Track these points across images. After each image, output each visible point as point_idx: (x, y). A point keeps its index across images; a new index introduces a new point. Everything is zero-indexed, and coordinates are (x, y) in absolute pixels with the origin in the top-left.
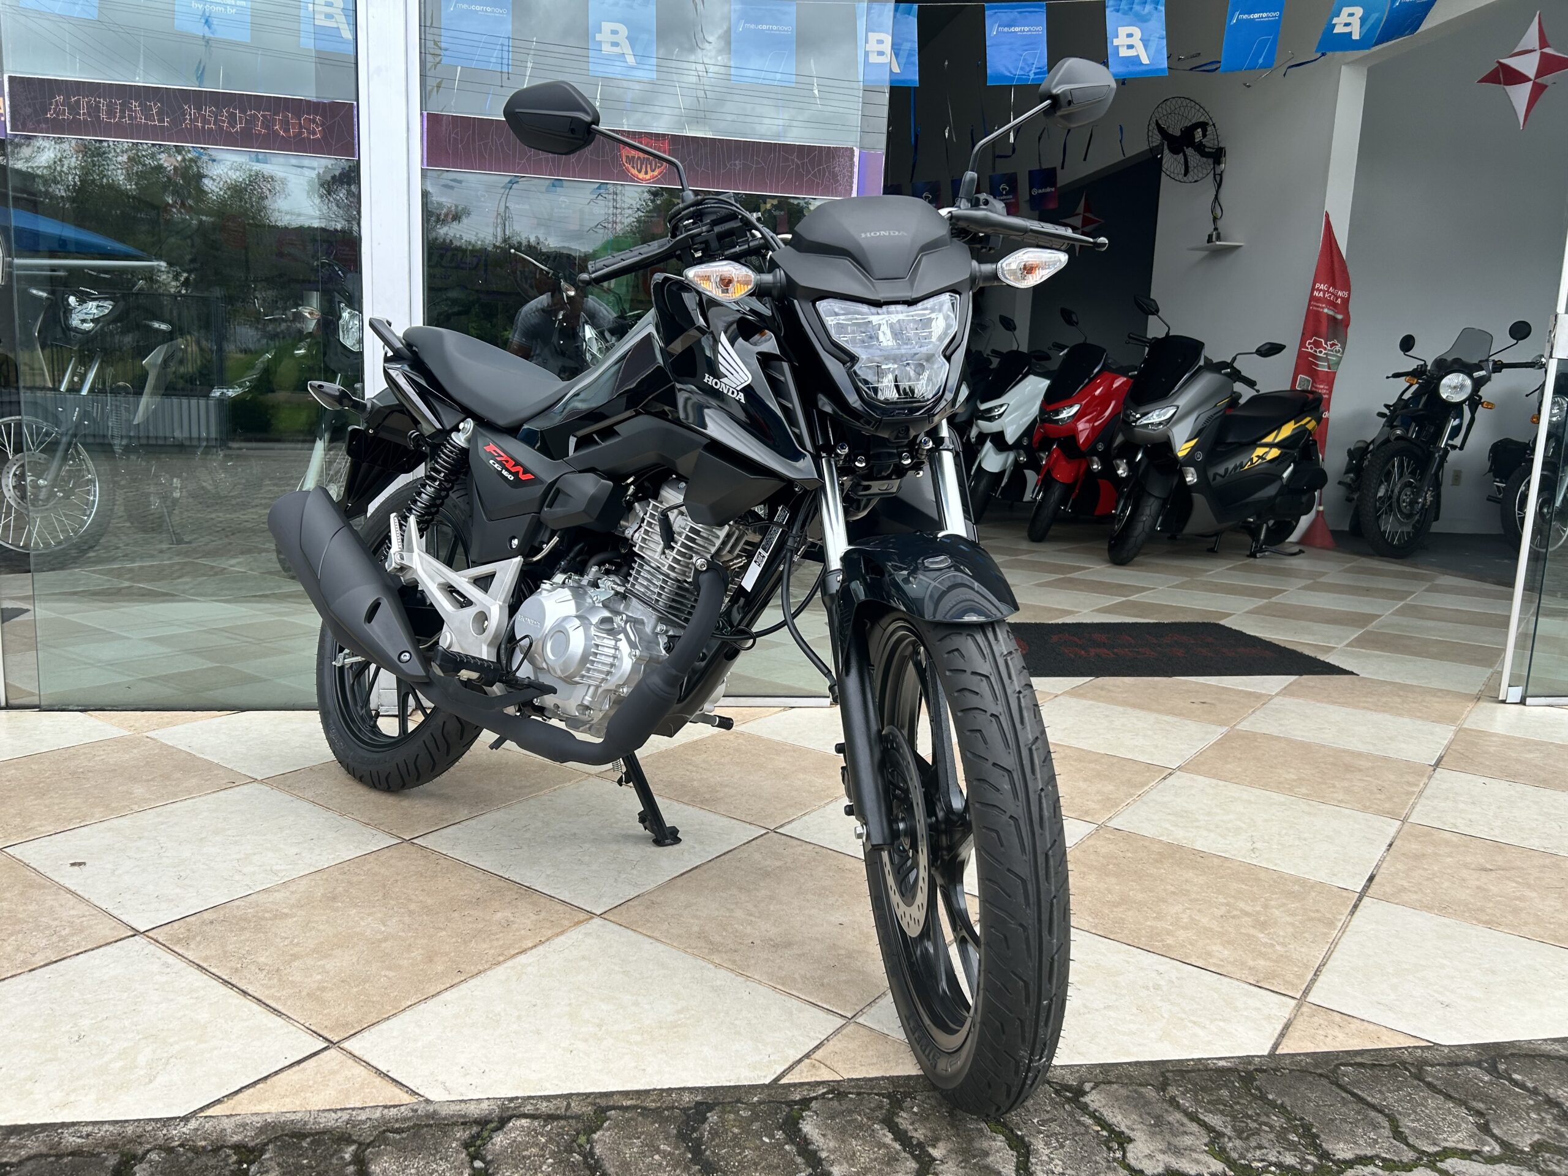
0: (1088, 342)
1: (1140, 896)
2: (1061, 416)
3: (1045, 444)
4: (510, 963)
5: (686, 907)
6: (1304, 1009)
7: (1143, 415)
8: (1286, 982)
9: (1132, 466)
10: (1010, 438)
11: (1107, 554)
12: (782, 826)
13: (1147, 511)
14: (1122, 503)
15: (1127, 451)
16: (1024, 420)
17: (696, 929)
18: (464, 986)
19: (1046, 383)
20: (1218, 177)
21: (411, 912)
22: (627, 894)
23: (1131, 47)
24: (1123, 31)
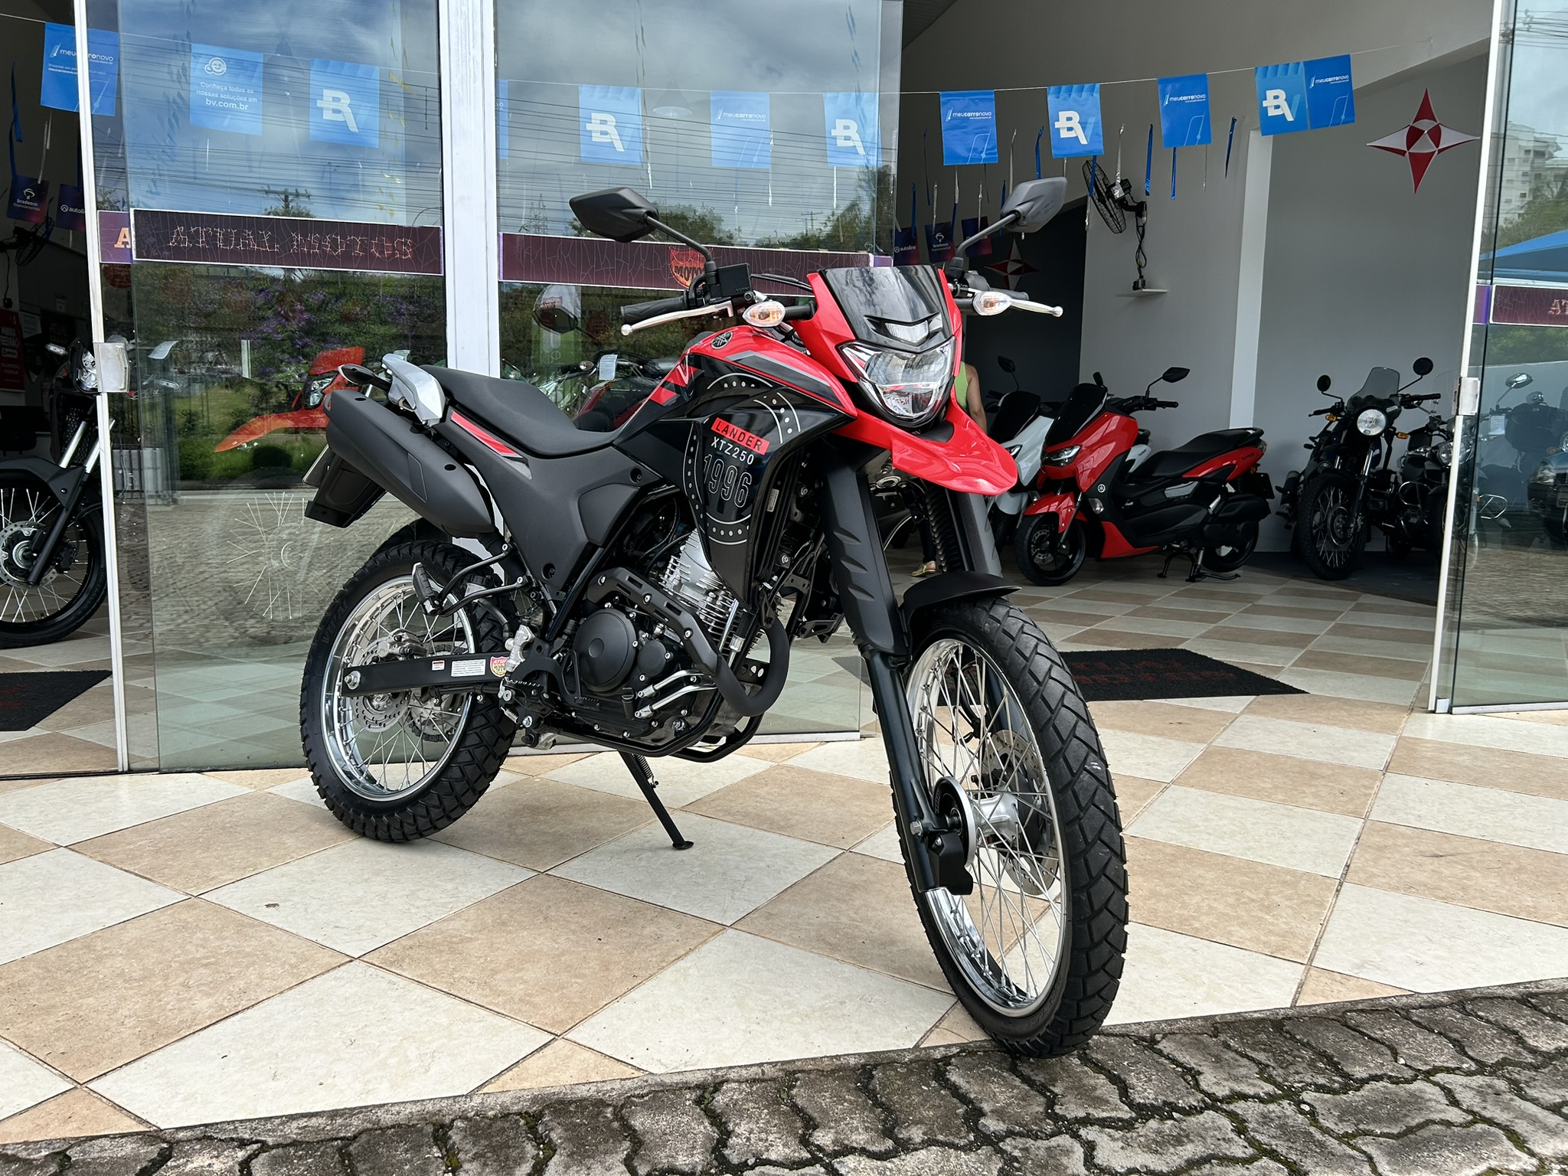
1: (1165, 891)
2: (1063, 458)
4: (672, 968)
6: (1312, 972)
8: (1294, 952)
12: (854, 847)
17: (813, 934)
18: (643, 987)
20: (1141, 229)
21: (573, 931)
22: (746, 908)
23: (1070, 129)
24: (1063, 115)
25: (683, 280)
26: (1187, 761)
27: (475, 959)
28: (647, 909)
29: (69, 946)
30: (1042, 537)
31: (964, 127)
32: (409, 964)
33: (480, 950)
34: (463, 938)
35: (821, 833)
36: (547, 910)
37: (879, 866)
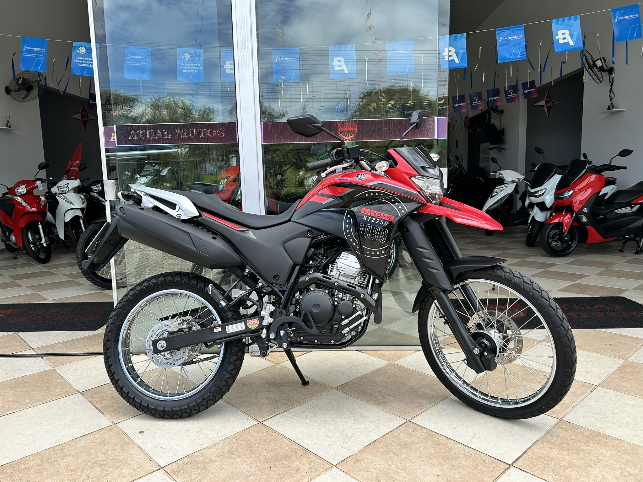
12: (413, 418)
20: (611, 80)
21: (261, 461)
22: (346, 454)
23: (564, 39)
24: (560, 32)
25: (344, 137)
26: (610, 371)
27: (211, 474)
28: (299, 450)
29: (56, 448)
30: (555, 234)
31: (509, 44)
32: (182, 474)
33: (215, 469)
34: (211, 460)
35: (399, 408)
36: (254, 446)
37: (422, 432)
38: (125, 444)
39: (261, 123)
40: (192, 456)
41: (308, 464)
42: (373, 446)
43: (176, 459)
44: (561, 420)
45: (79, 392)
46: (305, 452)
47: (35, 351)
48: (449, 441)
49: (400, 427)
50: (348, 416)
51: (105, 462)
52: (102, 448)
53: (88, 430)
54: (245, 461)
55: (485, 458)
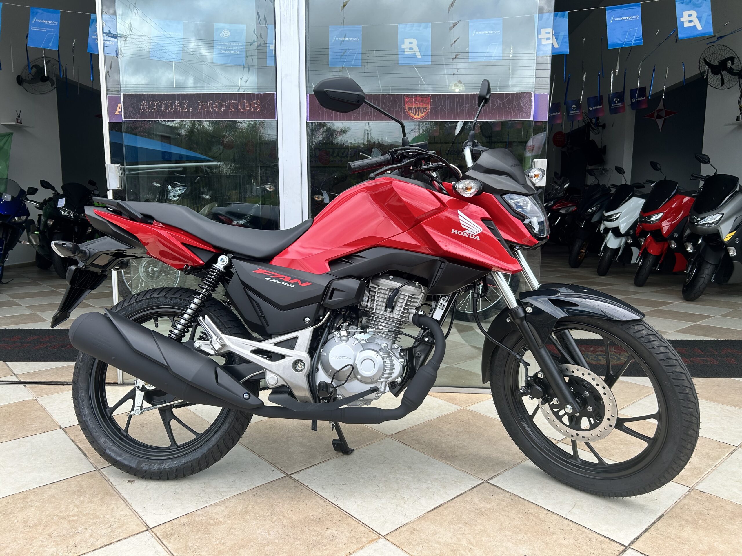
0: (667, 179)
2: (652, 219)
3: (643, 234)
5: (434, 534)
7: (702, 219)
9: (695, 245)
10: (623, 230)
11: (682, 293)
12: (491, 478)
13: (706, 272)
14: (690, 267)
15: (693, 238)
16: (631, 220)
19: (642, 201)
20: (741, 86)
21: (284, 526)
22: (400, 522)
23: (691, 21)
24: (686, 14)
25: (413, 115)
27: (214, 540)
32: (176, 539)
33: (221, 533)
34: (217, 521)
35: (473, 465)
36: (277, 505)
37: (503, 497)
38: (107, 494)
39: (307, 95)
40: (192, 515)
41: (346, 533)
42: (437, 512)
43: (171, 517)
44: (692, 489)
45: (61, 427)
46: (343, 515)
47: (17, 378)
48: (541, 509)
49: (475, 489)
50: (405, 471)
51: (76, 518)
52: (76, 499)
53: (63, 475)
54: (263, 525)
55: (591, 535)
